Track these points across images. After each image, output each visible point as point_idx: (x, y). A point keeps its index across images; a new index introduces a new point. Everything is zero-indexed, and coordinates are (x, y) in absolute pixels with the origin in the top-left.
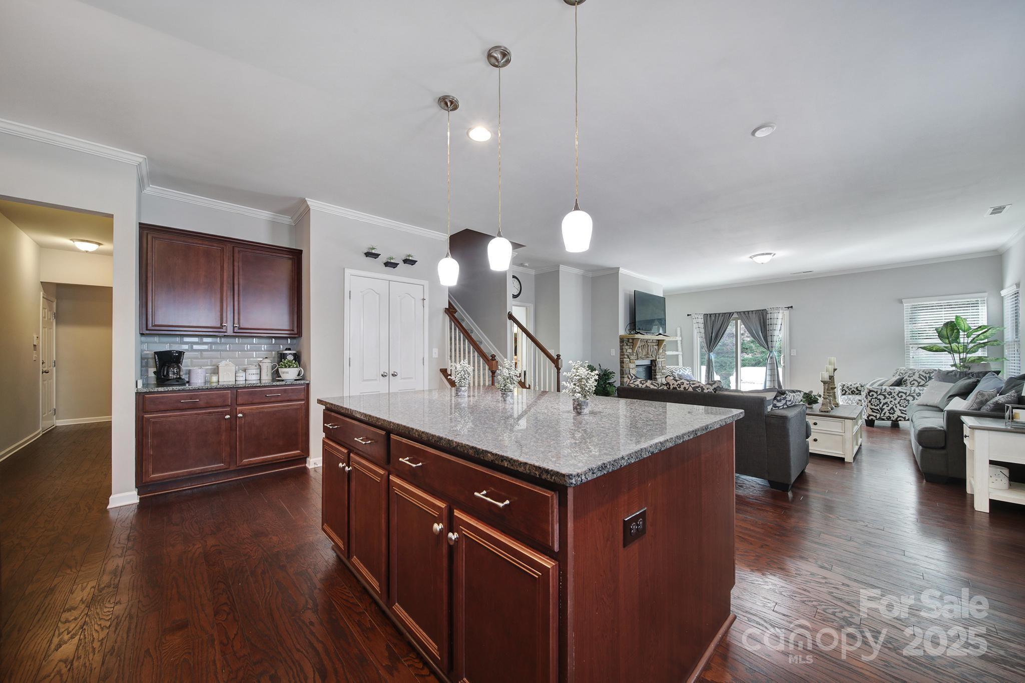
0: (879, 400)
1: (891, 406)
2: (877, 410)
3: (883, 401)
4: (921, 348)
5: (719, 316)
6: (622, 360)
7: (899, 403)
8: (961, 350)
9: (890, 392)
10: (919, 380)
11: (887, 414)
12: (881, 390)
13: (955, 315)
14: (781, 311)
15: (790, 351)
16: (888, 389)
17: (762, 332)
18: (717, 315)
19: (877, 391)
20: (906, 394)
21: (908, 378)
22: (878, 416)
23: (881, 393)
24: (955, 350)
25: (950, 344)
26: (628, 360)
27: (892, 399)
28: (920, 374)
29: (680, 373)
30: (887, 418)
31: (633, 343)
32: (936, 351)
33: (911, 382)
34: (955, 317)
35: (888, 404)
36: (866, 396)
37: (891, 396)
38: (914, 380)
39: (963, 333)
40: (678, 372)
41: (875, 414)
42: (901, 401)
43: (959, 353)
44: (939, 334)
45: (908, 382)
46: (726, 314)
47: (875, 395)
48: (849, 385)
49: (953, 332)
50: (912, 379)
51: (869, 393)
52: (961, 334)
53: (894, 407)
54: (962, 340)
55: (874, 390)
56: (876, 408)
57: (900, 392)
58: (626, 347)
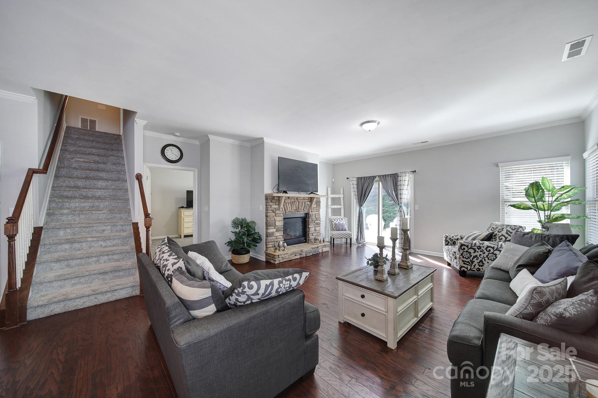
0: (470, 253)
1: (480, 259)
2: (468, 262)
3: (473, 255)
4: (511, 205)
5: (367, 179)
6: (266, 214)
7: (487, 256)
8: (546, 208)
9: (479, 246)
10: (507, 236)
11: (477, 266)
12: (472, 244)
13: (541, 176)
14: (407, 175)
15: (414, 206)
16: (478, 244)
17: (394, 191)
18: (365, 178)
19: (468, 245)
20: (493, 248)
21: (498, 233)
22: (469, 267)
23: (471, 247)
24: (540, 208)
25: (536, 203)
26: (274, 214)
27: (481, 253)
28: (507, 230)
29: (337, 223)
30: (476, 270)
31: (279, 200)
32: (524, 209)
33: (499, 237)
34: (541, 179)
35: (478, 257)
36: (459, 249)
37: (480, 250)
38: (502, 235)
39: (548, 193)
40: (335, 222)
41: (466, 266)
42: (490, 254)
43: (544, 210)
44: (526, 193)
45: (497, 236)
46: (371, 178)
47: (466, 249)
48: (451, 237)
49: (539, 192)
50: (500, 234)
51: (461, 246)
52: (545, 193)
53: (483, 260)
54: (547, 199)
55: (465, 244)
56: (467, 260)
57: (488, 247)
58: (271, 204)
